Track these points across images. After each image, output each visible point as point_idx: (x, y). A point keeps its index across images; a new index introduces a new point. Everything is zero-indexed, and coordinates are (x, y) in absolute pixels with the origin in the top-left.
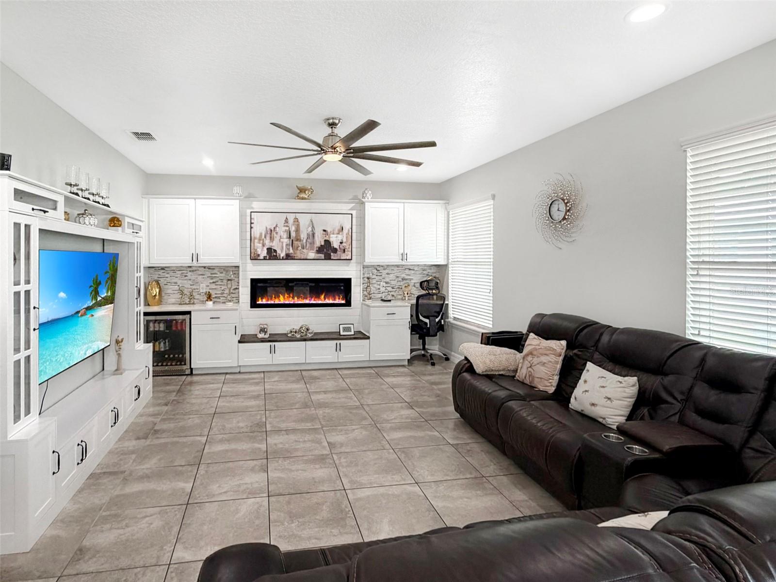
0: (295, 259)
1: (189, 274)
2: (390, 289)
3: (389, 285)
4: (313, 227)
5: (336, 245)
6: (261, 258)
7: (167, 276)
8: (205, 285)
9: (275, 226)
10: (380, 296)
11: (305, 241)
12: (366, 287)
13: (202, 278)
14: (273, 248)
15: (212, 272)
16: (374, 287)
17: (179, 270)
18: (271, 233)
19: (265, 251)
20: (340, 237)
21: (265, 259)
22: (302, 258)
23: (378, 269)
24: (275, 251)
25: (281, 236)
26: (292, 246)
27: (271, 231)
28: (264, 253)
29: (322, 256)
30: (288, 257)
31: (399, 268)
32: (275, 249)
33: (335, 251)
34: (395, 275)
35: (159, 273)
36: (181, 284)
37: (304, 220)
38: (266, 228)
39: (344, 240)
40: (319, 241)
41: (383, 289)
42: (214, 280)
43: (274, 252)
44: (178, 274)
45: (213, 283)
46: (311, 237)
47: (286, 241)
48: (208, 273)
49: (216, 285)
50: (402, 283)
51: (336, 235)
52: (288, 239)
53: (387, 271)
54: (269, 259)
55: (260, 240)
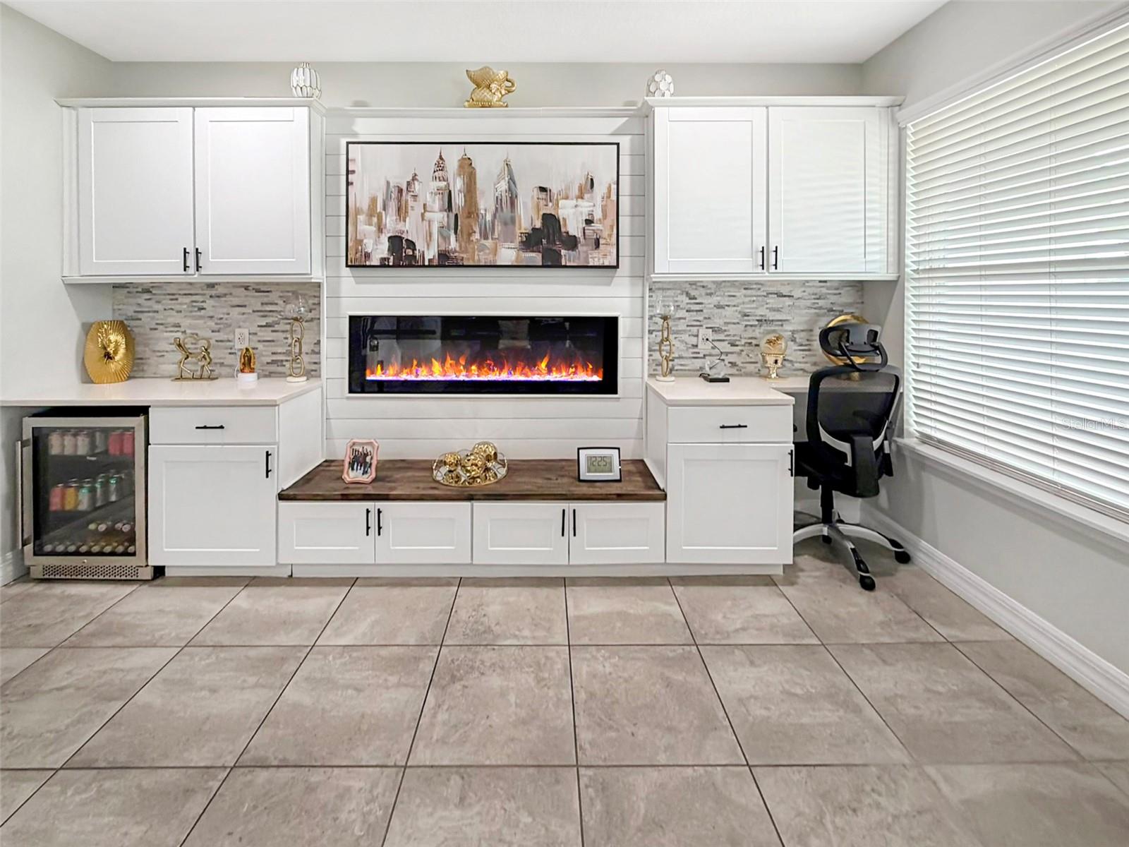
0: (463, 266)
1: (210, 303)
2: (725, 347)
3: (722, 337)
4: (512, 180)
5: (573, 227)
6: (373, 264)
7: (157, 307)
8: (246, 332)
9: (409, 179)
10: (698, 363)
11: (489, 218)
12: (659, 339)
13: (239, 314)
14: (404, 236)
15: (266, 300)
16: (682, 341)
17: (185, 294)
18: (400, 197)
19: (386, 245)
20: (585, 207)
21: (383, 264)
22: (483, 264)
23: (693, 293)
24: (411, 244)
25: (425, 205)
26: (456, 233)
27: (400, 191)
28: (379, 250)
29: (536, 258)
30: (445, 261)
31: (749, 292)
32: (410, 238)
33: (572, 243)
34: (739, 309)
35: (140, 301)
36: (189, 328)
37: (487, 163)
38: (388, 183)
39: (598, 215)
40: (528, 218)
41: (704, 348)
42: (270, 320)
43: (408, 248)
44: (181, 304)
45: (268, 325)
46: (507, 209)
47: (438, 217)
48: (255, 302)
49: (273, 331)
50: (757, 332)
51: (574, 202)
52: (445, 214)
53: (715, 300)
54: (395, 266)
55: (371, 216)
